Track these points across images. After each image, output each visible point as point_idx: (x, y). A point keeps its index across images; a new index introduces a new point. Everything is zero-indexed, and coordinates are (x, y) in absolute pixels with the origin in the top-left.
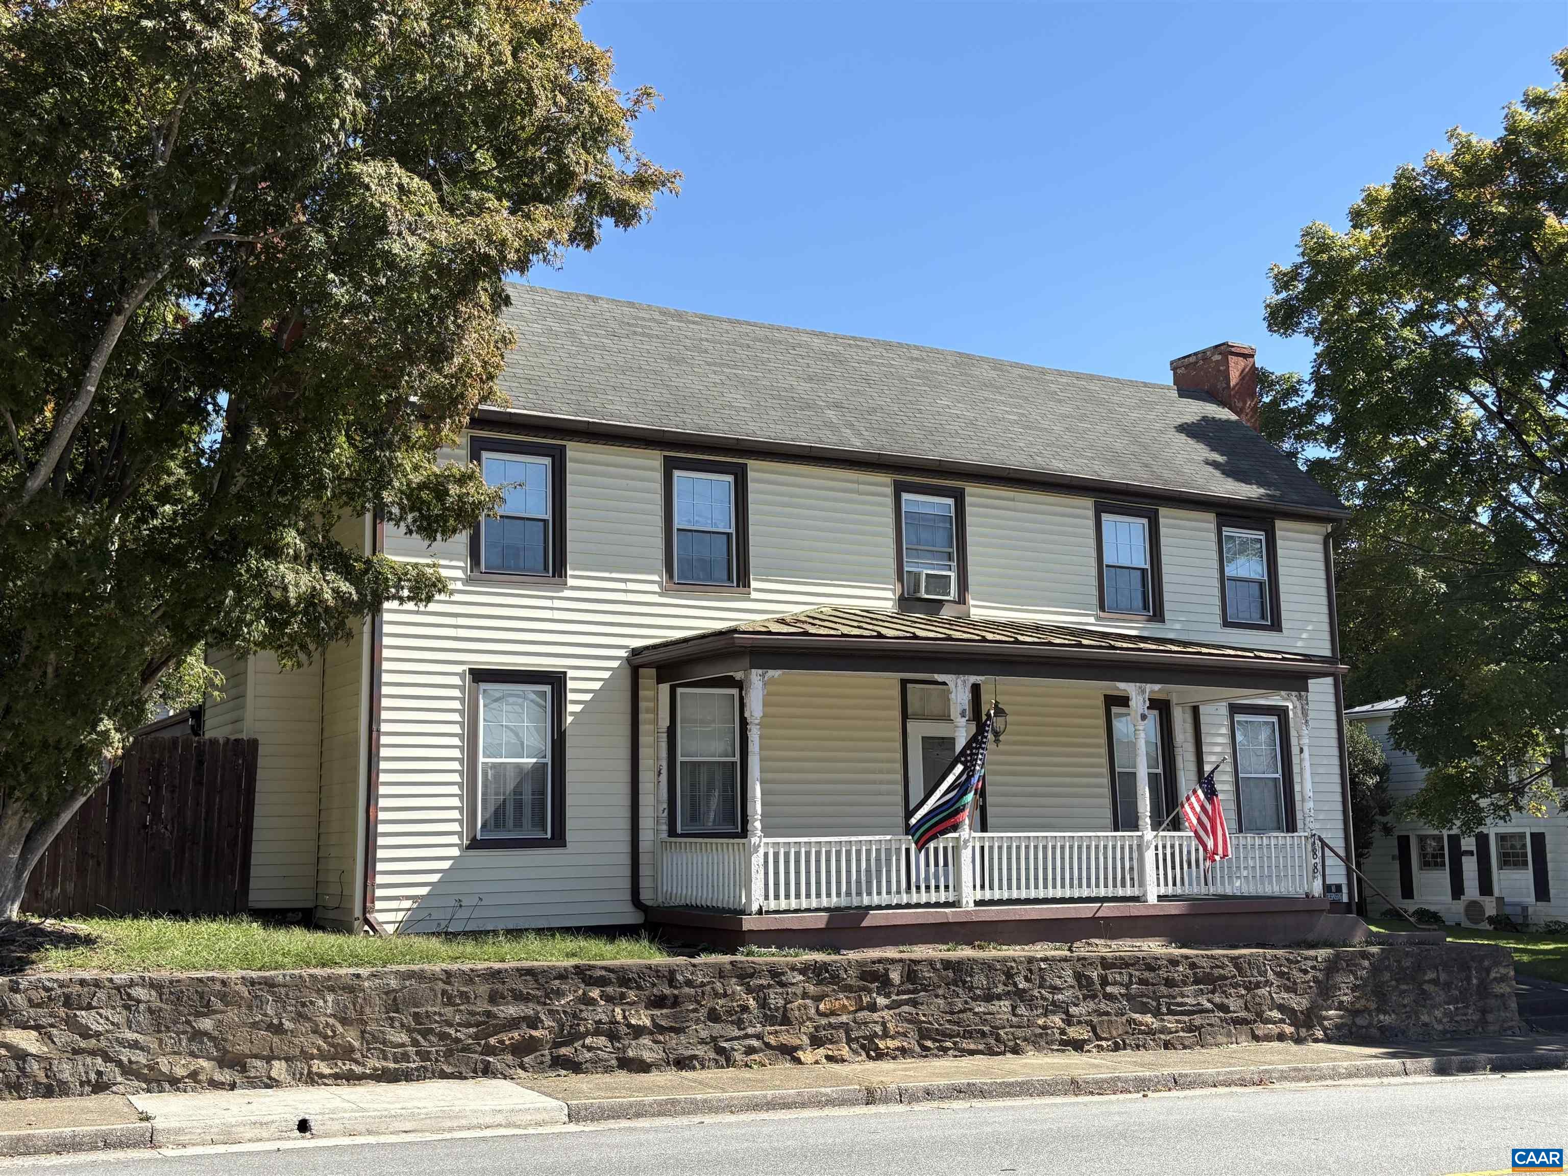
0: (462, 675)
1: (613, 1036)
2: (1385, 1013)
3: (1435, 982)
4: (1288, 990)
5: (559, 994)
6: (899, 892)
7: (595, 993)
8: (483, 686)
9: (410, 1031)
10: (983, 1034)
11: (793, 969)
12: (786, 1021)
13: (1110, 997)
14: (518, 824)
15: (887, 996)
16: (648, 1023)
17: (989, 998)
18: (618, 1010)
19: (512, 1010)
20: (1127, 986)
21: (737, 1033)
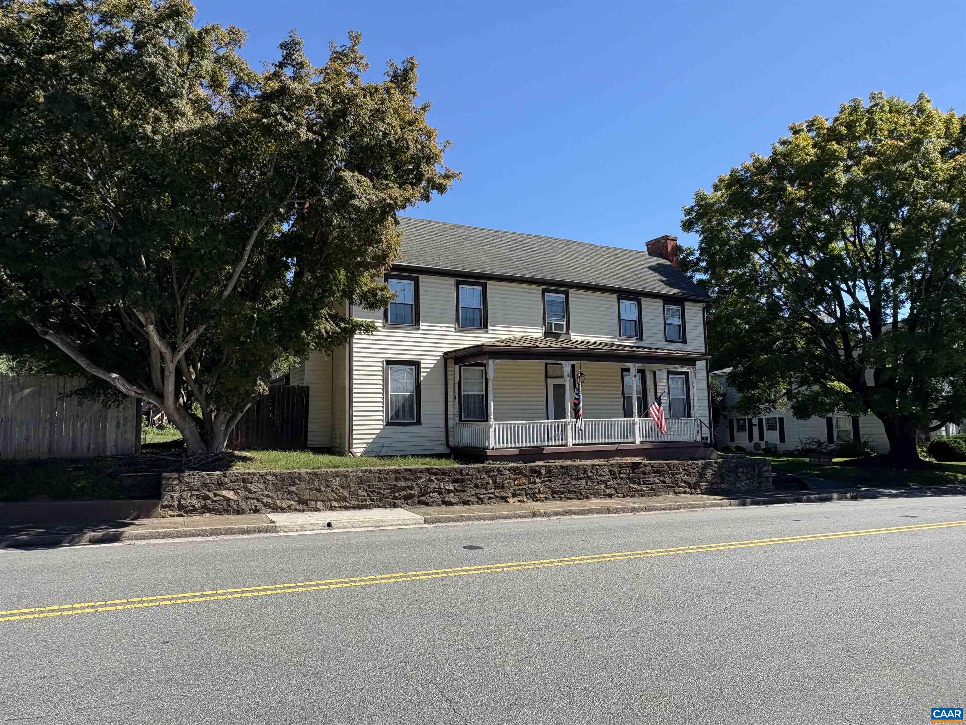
0: (382, 362)
1: (440, 493)
2: (723, 483)
3: (742, 472)
4: (687, 475)
5: (420, 478)
6: (544, 441)
7: (433, 478)
8: (390, 366)
9: (366, 491)
10: (575, 492)
11: (505, 469)
12: (503, 488)
13: (622, 478)
14: (404, 417)
15: (540, 478)
16: (453, 488)
17: (577, 479)
18: (442, 484)
19: (404, 484)
20: (628, 475)
21: (485, 492)
